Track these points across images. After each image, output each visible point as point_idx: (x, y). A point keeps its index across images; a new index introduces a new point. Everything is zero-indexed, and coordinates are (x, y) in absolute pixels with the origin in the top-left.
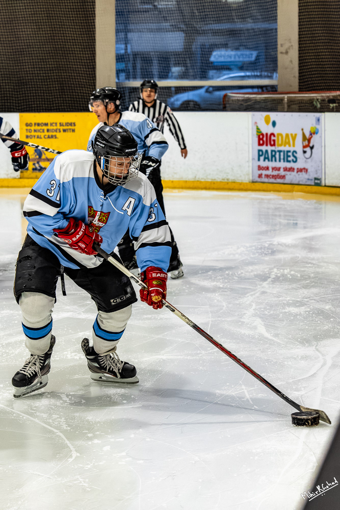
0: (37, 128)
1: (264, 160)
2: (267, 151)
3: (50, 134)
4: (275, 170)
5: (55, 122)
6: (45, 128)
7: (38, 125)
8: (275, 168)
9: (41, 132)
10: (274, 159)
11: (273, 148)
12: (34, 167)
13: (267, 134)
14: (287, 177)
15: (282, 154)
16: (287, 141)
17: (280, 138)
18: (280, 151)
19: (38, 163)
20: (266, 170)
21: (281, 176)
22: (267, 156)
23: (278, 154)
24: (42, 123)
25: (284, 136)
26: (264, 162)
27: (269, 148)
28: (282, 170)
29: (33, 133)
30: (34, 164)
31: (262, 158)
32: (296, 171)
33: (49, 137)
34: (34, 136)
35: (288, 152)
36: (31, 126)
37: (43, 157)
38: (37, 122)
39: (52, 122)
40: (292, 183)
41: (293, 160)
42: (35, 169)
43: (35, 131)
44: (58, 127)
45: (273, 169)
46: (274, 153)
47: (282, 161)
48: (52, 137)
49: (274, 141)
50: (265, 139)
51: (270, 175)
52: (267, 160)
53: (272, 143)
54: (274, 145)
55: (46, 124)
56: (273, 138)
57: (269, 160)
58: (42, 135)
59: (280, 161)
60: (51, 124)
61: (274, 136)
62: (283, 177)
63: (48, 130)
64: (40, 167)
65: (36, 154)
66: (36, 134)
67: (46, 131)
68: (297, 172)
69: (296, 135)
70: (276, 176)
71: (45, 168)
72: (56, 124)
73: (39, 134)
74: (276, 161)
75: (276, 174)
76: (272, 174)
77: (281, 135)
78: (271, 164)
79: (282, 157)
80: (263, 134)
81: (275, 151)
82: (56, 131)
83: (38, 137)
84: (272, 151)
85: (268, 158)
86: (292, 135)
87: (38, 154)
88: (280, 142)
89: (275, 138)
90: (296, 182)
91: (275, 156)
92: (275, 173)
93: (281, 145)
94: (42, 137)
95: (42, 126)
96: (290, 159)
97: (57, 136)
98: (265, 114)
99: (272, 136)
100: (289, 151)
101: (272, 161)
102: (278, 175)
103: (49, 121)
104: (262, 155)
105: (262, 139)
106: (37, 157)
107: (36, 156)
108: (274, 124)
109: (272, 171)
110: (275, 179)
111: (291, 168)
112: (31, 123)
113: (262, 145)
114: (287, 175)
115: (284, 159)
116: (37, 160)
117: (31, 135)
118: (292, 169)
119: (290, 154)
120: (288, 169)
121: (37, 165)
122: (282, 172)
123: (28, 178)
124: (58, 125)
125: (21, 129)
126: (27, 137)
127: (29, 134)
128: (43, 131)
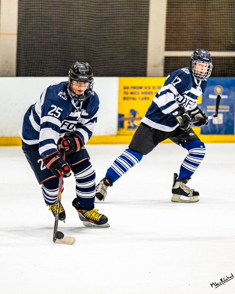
0: (133, 90)
3: (144, 96)
5: (148, 85)
6: (140, 91)
7: (134, 88)
9: (136, 94)
12: (129, 125)
19: (132, 121)
24: (137, 87)
29: (129, 95)
30: (129, 123)
33: (143, 99)
34: (131, 98)
36: (128, 89)
37: (137, 116)
38: (133, 85)
39: (146, 86)
42: (129, 127)
43: (132, 93)
44: (151, 90)
48: (146, 98)
55: (141, 88)
58: (137, 96)
60: (146, 88)
63: (142, 93)
64: (134, 125)
65: (131, 114)
66: (132, 96)
67: (140, 93)
72: (149, 87)
73: (134, 96)
82: (149, 93)
83: (134, 99)
87: (133, 114)
94: (137, 98)
95: (137, 89)
103: (143, 85)
106: (132, 116)
112: (128, 87)
116: (132, 119)
121: (132, 124)
123: (123, 135)
124: (151, 88)
125: (120, 91)
126: (125, 98)
127: (126, 96)
128: (138, 93)
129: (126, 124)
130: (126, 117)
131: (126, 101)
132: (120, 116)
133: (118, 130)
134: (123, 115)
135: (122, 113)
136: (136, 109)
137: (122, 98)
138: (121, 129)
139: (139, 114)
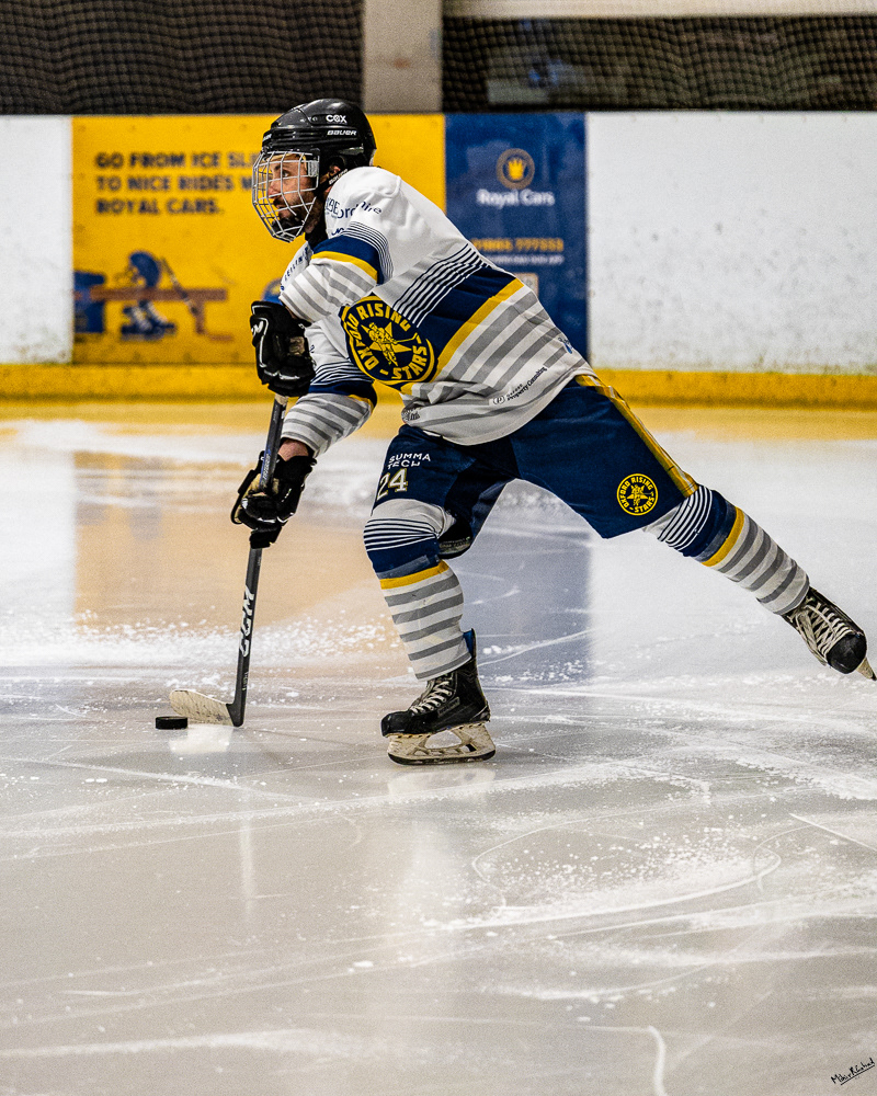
0: (139, 171)
3: (193, 195)
5: (210, 149)
6: (173, 173)
7: (147, 160)
9: (154, 188)
12: (127, 321)
19: (143, 305)
24: (160, 156)
29: (124, 194)
30: (127, 311)
33: (186, 208)
34: (130, 204)
36: (117, 166)
37: (165, 283)
38: (141, 148)
39: (199, 151)
42: (129, 331)
43: (134, 183)
44: (224, 169)
48: (200, 206)
55: (177, 160)
58: (161, 198)
60: (197, 159)
63: (183, 183)
64: (152, 320)
65: (135, 270)
66: (137, 196)
67: (174, 184)
71: (170, 327)
72: (215, 158)
73: (148, 195)
82: (213, 184)
83: (144, 208)
87: (143, 273)
94: (161, 206)
95: (160, 165)
97: (220, 204)
103: (187, 147)
106: (141, 282)
107: (134, 279)
112: (116, 156)
116: (140, 296)
117: (115, 202)
121: (139, 315)
123: (103, 364)
124: (224, 161)
125: (78, 177)
126: (102, 207)
127: (108, 195)
128: (166, 184)
129: (114, 315)
130: (110, 284)
131: (109, 219)
132: (86, 281)
133: (77, 340)
134: (98, 279)
135: (92, 267)
136: (157, 252)
137: (91, 207)
138: (89, 336)
139: (170, 272)
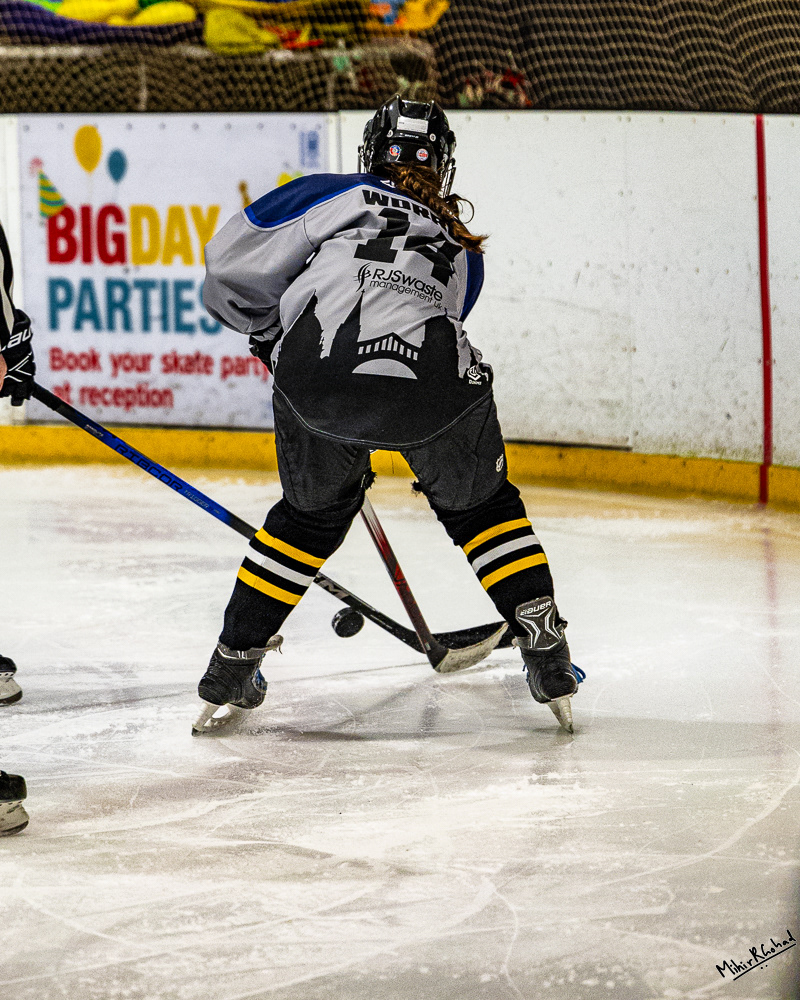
1: (78, 326)
2: (87, 285)
4: (127, 369)
8: (127, 357)
10: (118, 316)
11: (116, 271)
13: (86, 211)
14: (177, 396)
15: (155, 296)
16: (177, 239)
17: (145, 223)
18: (145, 286)
20: (84, 368)
21: (155, 392)
22: (87, 307)
23: (136, 295)
25: (163, 217)
26: (77, 335)
27: (99, 273)
28: (156, 365)
31: (67, 316)
32: (217, 369)
35: (183, 285)
40: (203, 422)
41: (203, 322)
45: (117, 362)
46: (118, 294)
47: (156, 325)
49: (119, 239)
50: (77, 232)
51: (106, 390)
52: (88, 325)
53: (112, 248)
54: (120, 257)
56: (112, 226)
57: (97, 326)
59: (146, 327)
61: (119, 218)
62: (163, 397)
68: (225, 374)
69: (214, 212)
70: (129, 391)
74: (127, 326)
75: (133, 386)
76: (113, 384)
77: (150, 213)
78: (109, 343)
79: (155, 310)
80: (68, 213)
81: (123, 285)
84: (111, 284)
85: (94, 316)
86: (196, 211)
88: (146, 246)
89: (126, 229)
90: (223, 420)
91: (123, 306)
92: (127, 380)
93: (149, 258)
96: (189, 317)
98: (74, 123)
99: (111, 221)
100: (187, 285)
101: (111, 326)
102: (140, 390)
104: (66, 304)
105: (66, 233)
108: (117, 166)
109: (115, 374)
110: (129, 405)
111: (198, 357)
113: (67, 258)
114: (178, 386)
115: (164, 317)
118: (197, 364)
119: (188, 295)
120: (182, 362)
122: (156, 378)
